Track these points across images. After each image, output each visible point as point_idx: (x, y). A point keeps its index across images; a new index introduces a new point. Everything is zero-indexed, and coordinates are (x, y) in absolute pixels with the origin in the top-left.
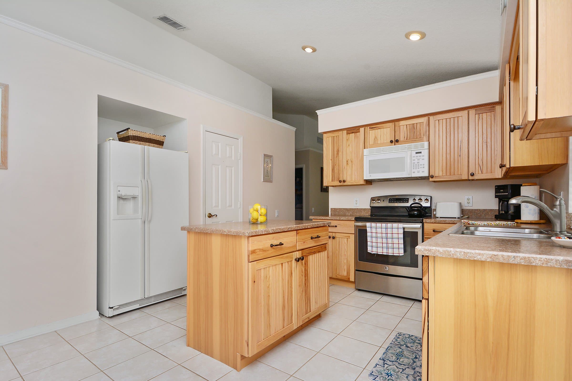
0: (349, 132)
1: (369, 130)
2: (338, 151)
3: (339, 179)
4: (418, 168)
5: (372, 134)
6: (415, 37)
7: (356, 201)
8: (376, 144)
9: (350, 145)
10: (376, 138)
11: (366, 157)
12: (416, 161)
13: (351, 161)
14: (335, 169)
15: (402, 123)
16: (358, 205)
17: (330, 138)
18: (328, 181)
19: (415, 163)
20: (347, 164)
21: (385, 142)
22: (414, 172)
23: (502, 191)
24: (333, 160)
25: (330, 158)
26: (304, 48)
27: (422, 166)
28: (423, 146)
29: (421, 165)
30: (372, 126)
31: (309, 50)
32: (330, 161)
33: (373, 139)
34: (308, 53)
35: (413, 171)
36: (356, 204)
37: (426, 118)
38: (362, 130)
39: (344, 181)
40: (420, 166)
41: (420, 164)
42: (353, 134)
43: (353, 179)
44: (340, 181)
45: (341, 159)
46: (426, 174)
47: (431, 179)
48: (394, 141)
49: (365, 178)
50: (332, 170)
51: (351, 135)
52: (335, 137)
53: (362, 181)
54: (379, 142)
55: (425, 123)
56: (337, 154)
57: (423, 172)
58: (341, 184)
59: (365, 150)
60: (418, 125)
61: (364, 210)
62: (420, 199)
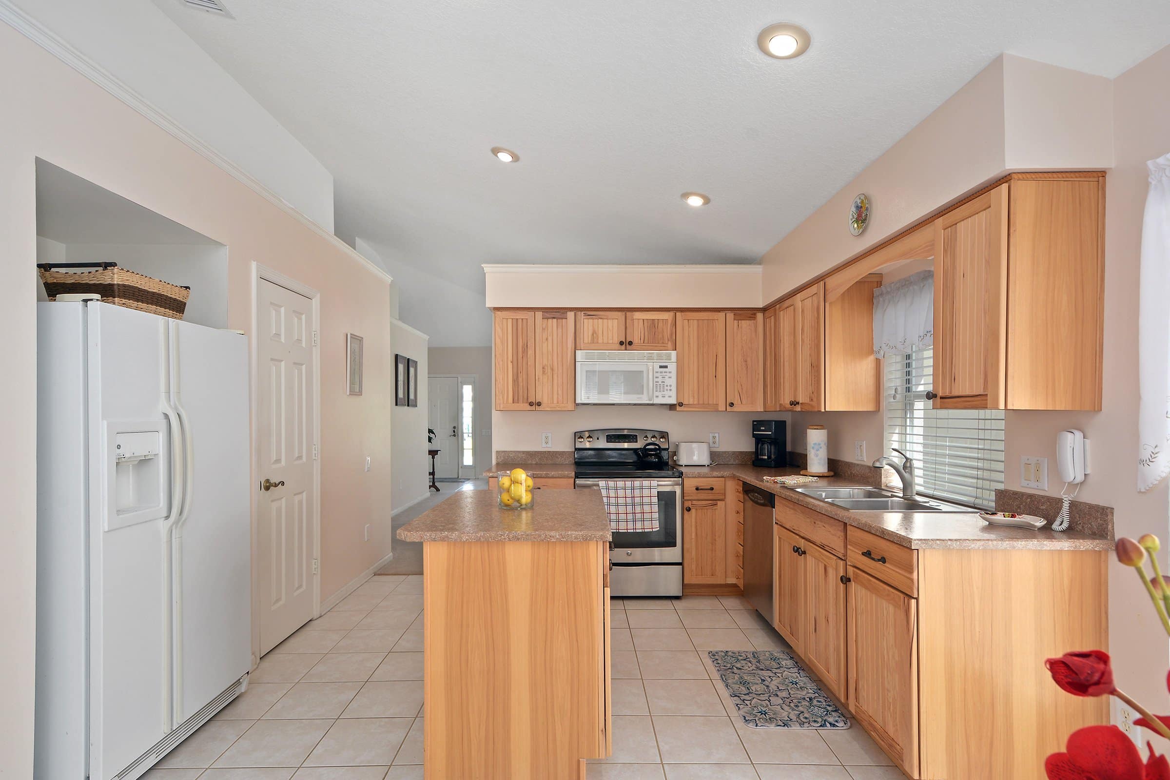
0: (548, 315)
1: (583, 317)
2: (526, 347)
3: (527, 399)
4: (664, 391)
5: (588, 325)
6: (695, 202)
7: (547, 438)
8: (594, 343)
9: (550, 338)
10: (594, 333)
11: (581, 364)
12: (660, 380)
13: (552, 370)
14: (520, 379)
15: (638, 315)
16: (549, 445)
17: (510, 321)
18: (505, 402)
19: (658, 382)
20: (544, 372)
21: (611, 342)
22: (657, 397)
23: (764, 428)
24: (515, 362)
25: (510, 358)
26: (495, 151)
27: (669, 388)
28: (669, 357)
29: (667, 386)
30: (590, 312)
31: (505, 157)
32: (510, 365)
33: (590, 333)
34: (503, 162)
35: (656, 394)
36: (547, 443)
37: (672, 314)
38: (571, 315)
39: (539, 404)
40: (666, 388)
41: (665, 384)
42: (555, 320)
43: (555, 401)
44: (531, 404)
45: (531, 362)
46: (673, 401)
47: (678, 408)
48: (626, 344)
49: (578, 401)
50: (514, 381)
51: (550, 321)
52: (520, 322)
53: (571, 406)
54: (600, 341)
55: (670, 322)
56: (523, 352)
57: (670, 397)
58: (533, 408)
59: (578, 353)
60: (660, 324)
61: (562, 453)
62: (654, 437)
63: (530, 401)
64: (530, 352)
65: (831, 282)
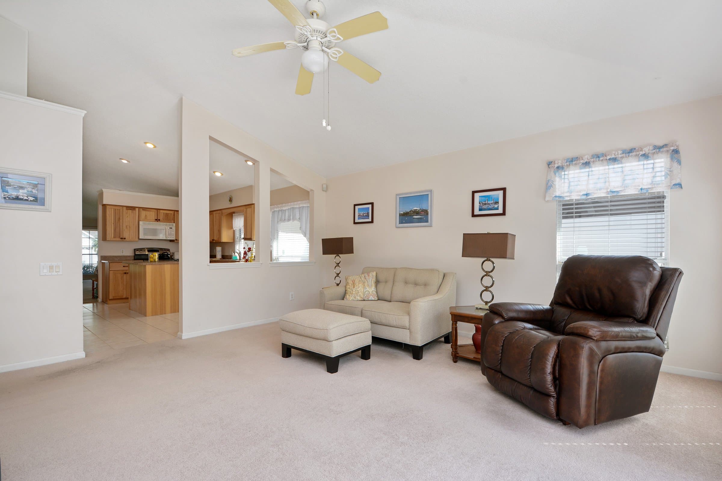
0: (128, 208)
1: (142, 210)
2: (119, 219)
3: (120, 236)
4: (171, 236)
5: (143, 213)
7: (122, 251)
8: (146, 219)
9: (129, 217)
10: (146, 216)
11: (141, 226)
12: (170, 232)
13: (130, 227)
15: (161, 211)
16: (123, 253)
17: (113, 210)
20: (126, 228)
21: (152, 219)
22: (169, 237)
24: (115, 224)
25: (113, 222)
26: (121, 159)
27: (173, 235)
28: (173, 225)
30: (145, 209)
32: (113, 225)
33: (144, 216)
34: (123, 163)
36: (122, 253)
37: (173, 212)
38: (137, 209)
39: (125, 239)
42: (131, 210)
43: (131, 238)
44: (121, 238)
45: (121, 224)
46: (174, 239)
47: (175, 241)
48: (157, 220)
49: (140, 238)
50: (114, 230)
51: (129, 210)
52: (117, 210)
53: (137, 239)
54: (148, 218)
55: (172, 214)
56: (118, 221)
57: (173, 237)
58: (122, 240)
59: (141, 223)
60: (169, 214)
61: (129, 256)
62: (165, 250)
63: (121, 237)
64: (121, 221)
65: (223, 211)
